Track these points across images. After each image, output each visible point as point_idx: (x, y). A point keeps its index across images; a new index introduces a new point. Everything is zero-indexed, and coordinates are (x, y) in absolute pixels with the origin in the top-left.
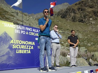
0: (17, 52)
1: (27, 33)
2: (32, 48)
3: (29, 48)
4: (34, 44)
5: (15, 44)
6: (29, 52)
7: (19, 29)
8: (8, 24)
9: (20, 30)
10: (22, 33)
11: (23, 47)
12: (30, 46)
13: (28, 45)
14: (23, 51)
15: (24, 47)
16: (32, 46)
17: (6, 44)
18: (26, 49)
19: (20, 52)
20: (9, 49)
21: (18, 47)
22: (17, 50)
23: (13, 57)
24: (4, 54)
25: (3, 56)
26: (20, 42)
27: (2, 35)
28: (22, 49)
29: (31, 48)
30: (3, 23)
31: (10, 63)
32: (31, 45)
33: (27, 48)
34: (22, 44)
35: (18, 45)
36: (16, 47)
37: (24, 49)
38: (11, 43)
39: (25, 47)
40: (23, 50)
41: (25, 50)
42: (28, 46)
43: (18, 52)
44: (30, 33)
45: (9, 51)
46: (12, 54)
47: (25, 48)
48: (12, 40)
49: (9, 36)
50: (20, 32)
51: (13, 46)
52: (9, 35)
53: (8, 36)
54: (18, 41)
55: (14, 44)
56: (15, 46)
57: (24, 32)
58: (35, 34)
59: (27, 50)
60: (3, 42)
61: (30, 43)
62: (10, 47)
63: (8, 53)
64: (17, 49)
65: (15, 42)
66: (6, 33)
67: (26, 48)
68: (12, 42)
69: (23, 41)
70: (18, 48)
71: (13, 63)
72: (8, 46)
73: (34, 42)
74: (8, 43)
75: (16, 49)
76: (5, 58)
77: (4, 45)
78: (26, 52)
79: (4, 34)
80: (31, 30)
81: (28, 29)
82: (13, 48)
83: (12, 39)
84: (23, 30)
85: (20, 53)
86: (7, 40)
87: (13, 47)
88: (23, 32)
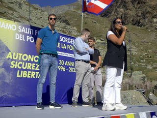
0: (18, 76)
5: (15, 60)
7: (23, 33)
9: (26, 35)
10: (29, 40)
14: (29, 74)
15: (31, 67)
18: (35, 71)
19: (24, 74)
20: (3, 69)
22: (18, 71)
23: (11, 84)
26: (25, 57)
28: (27, 70)
31: (6, 94)
33: (37, 69)
34: (27, 61)
35: (21, 63)
36: (17, 65)
38: (7, 58)
39: (33, 66)
40: (29, 72)
41: (32, 72)
42: (38, 65)
43: (20, 74)
45: (3, 74)
46: (8, 79)
47: (33, 69)
48: (10, 53)
49: (5, 45)
50: (25, 38)
51: (12, 63)
52: (5, 43)
53: (2, 45)
54: (21, 54)
55: (12, 60)
56: (15, 64)
57: (32, 39)
59: (37, 73)
62: (6, 66)
64: (17, 69)
65: (15, 57)
67: (35, 68)
68: (9, 56)
69: (30, 56)
70: (20, 68)
71: (10, 96)
72: (2, 64)
74: (3, 58)
78: (35, 76)
82: (11, 67)
83: (9, 51)
84: (30, 35)
85: (24, 76)
86: (1, 52)
87: (11, 65)
88: (30, 38)
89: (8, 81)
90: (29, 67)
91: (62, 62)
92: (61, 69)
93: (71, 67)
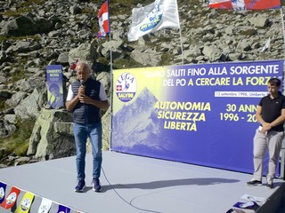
0: (165, 127)
1: (191, 82)
2: (203, 117)
3: (194, 119)
4: (208, 107)
5: (162, 110)
6: (194, 127)
7: (172, 77)
10: (179, 84)
11: (178, 116)
12: (197, 114)
13: (190, 111)
14: (178, 125)
15: (181, 117)
16: (203, 115)
17: (147, 110)
18: (186, 121)
19: (172, 126)
20: (151, 120)
21: (168, 115)
22: (166, 122)
23: (158, 136)
24: (144, 128)
25: (143, 131)
26: (173, 105)
27: (140, 94)
29: (198, 117)
32: (200, 112)
33: (188, 119)
34: (176, 110)
36: (164, 116)
37: (181, 121)
38: (155, 108)
39: (184, 116)
40: (178, 123)
41: (182, 123)
42: (190, 114)
44: (199, 82)
45: (151, 125)
46: (156, 131)
47: (183, 119)
48: (157, 103)
50: (175, 83)
51: (159, 114)
53: (149, 95)
54: (168, 103)
55: (160, 110)
56: (162, 114)
57: (183, 83)
58: (213, 82)
59: (189, 124)
60: (143, 108)
61: (197, 106)
62: (154, 117)
63: (149, 128)
65: (163, 106)
66: (147, 91)
67: (185, 118)
68: (156, 106)
69: (179, 103)
70: (168, 118)
72: (149, 115)
73: (208, 104)
74: (151, 109)
75: (163, 120)
76: (144, 136)
77: (144, 112)
78: (186, 127)
79: (143, 93)
80: (203, 72)
81: (193, 72)
83: (156, 100)
84: (180, 78)
85: (171, 128)
86: (149, 102)
88: (180, 82)
89: (155, 132)
90: (178, 117)
91: (231, 107)
92: (229, 118)
93: (252, 114)
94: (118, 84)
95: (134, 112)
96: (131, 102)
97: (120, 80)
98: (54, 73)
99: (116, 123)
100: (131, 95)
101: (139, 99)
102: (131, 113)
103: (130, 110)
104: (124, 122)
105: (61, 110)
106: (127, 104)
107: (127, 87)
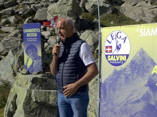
8: (148, 29)
17: (143, 76)
20: (148, 88)
24: (140, 98)
25: (138, 101)
27: (135, 56)
30: (138, 30)
38: (153, 73)
45: (148, 94)
48: (156, 67)
49: (149, 57)
52: (149, 55)
53: (146, 58)
60: (138, 73)
63: (146, 98)
66: (143, 52)
68: (155, 70)
72: (146, 82)
74: (148, 74)
76: (140, 107)
77: (140, 78)
79: (138, 56)
83: (154, 64)
86: (145, 66)
87: (156, 82)
94: (107, 44)
95: (127, 78)
96: (123, 66)
97: (110, 40)
98: (31, 32)
99: (105, 91)
100: (124, 58)
101: (133, 62)
102: (123, 80)
103: (123, 76)
104: (114, 90)
105: (39, 76)
106: (118, 68)
107: (118, 48)
